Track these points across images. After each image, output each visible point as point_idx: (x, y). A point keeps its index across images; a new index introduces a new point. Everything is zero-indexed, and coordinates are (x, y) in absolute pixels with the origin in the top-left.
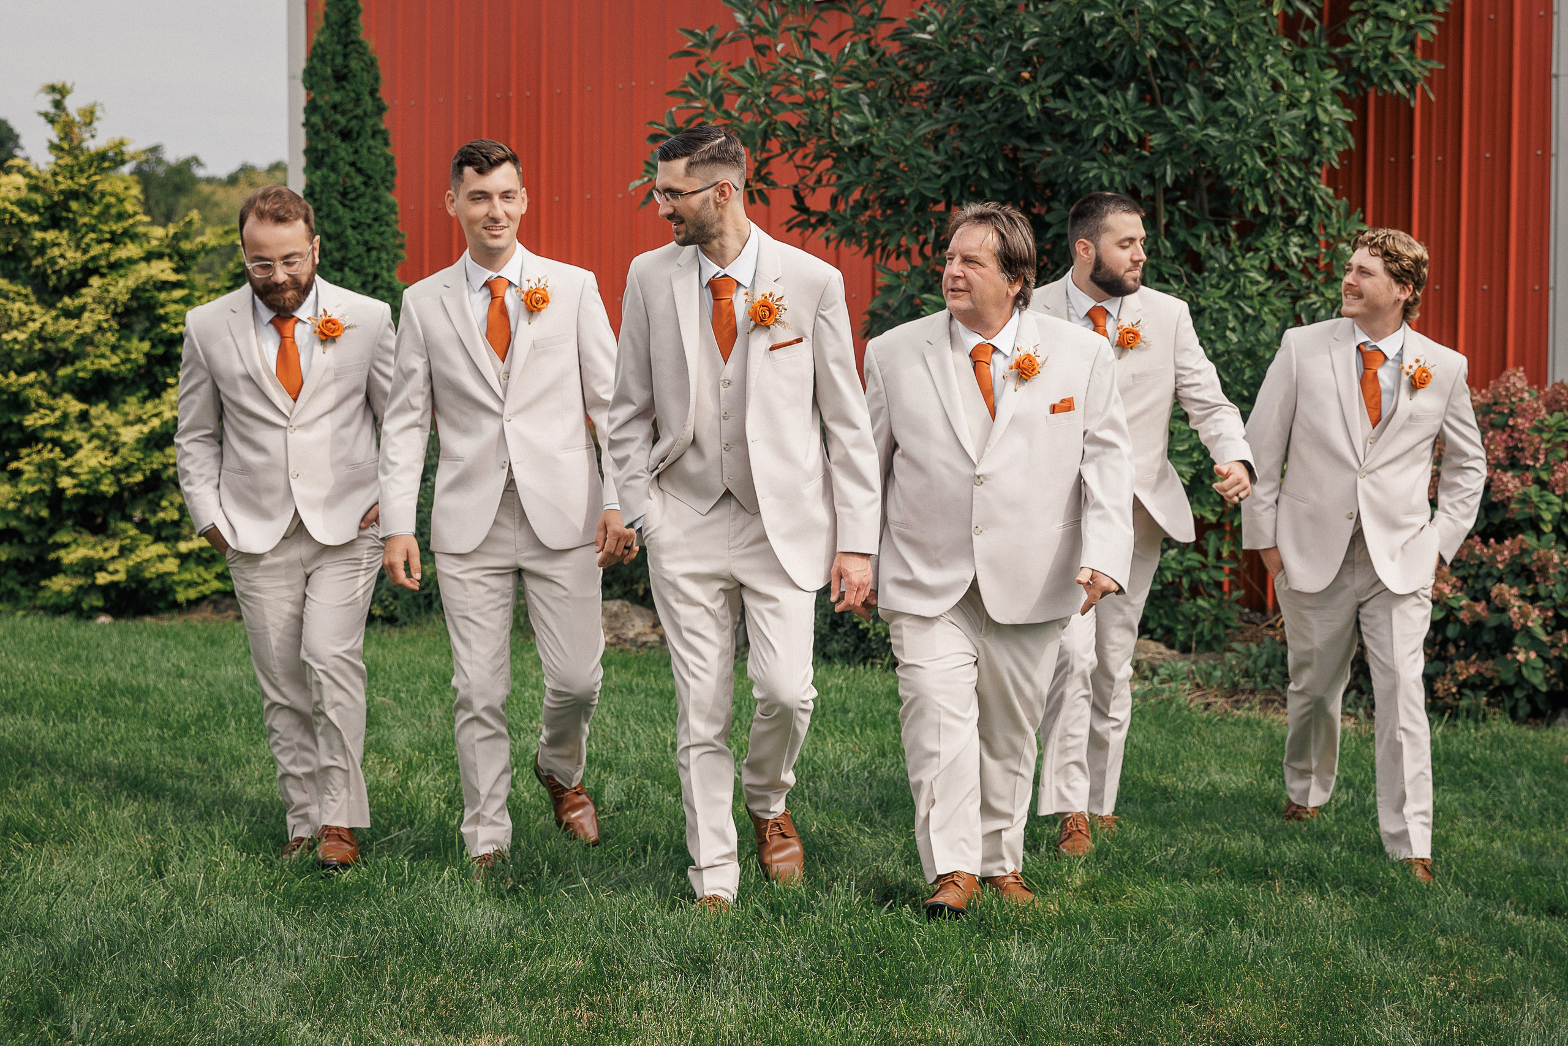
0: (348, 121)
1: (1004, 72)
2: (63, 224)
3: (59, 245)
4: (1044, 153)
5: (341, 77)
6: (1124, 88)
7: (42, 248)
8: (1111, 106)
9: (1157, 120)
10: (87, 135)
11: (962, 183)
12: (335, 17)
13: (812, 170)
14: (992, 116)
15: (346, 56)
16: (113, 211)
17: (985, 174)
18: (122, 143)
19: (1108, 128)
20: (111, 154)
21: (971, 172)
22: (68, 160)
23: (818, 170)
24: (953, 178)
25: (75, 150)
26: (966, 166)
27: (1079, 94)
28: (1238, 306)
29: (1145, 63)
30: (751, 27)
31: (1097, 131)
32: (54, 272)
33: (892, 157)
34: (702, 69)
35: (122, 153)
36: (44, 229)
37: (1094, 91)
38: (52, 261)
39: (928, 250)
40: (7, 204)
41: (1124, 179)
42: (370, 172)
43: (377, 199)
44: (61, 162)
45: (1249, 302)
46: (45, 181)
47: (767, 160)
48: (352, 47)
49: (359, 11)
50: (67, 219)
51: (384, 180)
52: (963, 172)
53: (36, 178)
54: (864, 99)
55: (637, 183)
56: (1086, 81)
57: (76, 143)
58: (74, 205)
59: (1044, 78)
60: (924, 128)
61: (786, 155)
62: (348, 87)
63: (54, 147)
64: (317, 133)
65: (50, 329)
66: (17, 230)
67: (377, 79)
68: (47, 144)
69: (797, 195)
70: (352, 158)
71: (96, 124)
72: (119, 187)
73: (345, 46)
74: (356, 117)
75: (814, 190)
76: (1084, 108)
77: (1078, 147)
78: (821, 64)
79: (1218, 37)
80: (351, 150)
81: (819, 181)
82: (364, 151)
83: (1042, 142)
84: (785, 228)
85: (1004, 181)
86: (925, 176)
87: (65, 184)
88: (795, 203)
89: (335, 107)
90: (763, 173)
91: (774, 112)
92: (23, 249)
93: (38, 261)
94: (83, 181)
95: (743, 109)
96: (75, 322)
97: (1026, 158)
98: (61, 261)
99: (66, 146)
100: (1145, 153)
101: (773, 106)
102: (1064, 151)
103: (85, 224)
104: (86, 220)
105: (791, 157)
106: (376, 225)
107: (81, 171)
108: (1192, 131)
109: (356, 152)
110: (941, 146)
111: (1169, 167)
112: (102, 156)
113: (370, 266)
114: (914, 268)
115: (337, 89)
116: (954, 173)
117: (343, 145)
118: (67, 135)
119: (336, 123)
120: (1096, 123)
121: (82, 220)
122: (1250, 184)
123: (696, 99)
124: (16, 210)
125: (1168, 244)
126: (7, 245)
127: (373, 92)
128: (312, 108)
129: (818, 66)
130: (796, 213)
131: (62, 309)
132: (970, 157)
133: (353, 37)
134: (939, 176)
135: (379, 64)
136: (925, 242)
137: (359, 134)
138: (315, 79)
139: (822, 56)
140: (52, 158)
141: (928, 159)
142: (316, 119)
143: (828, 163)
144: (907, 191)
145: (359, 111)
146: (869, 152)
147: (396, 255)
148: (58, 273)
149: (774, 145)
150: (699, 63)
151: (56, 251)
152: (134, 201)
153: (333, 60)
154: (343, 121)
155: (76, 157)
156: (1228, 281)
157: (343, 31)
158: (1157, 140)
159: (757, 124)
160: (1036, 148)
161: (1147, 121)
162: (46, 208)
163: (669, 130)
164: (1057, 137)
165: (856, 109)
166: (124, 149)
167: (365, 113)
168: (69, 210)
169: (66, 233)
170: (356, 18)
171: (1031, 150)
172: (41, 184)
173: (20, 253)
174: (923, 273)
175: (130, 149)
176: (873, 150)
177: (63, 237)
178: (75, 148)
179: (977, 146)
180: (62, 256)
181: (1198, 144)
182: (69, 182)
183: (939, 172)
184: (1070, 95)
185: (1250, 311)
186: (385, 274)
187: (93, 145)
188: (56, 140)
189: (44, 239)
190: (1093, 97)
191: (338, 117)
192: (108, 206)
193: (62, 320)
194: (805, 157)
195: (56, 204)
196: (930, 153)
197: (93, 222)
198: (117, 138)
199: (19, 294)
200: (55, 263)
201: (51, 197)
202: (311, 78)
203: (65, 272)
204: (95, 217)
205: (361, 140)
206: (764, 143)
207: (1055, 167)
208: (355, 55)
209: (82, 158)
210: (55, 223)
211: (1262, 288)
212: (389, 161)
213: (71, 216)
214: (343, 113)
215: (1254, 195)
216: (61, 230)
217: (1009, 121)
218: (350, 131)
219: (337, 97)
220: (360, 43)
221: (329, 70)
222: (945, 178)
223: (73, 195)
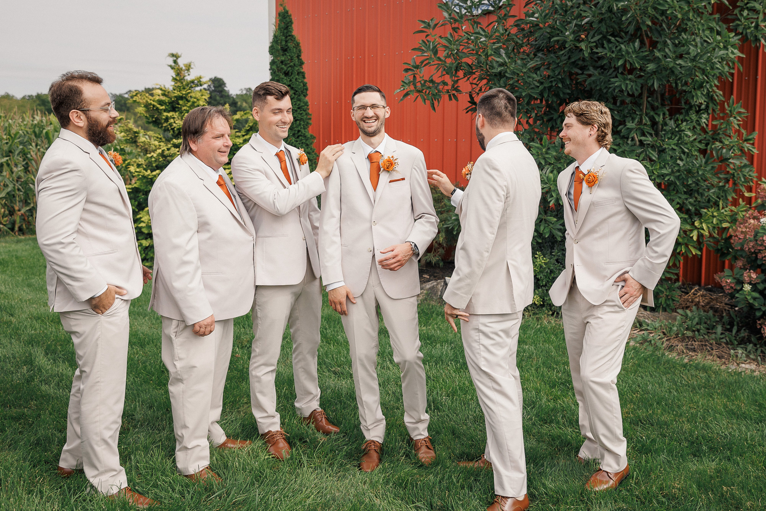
0: (287, 68)
1: (572, 35)
2: (177, 109)
3: (174, 118)
4: (590, 76)
5: (285, 50)
6: (634, 42)
7: (167, 119)
8: (627, 50)
9: (648, 58)
10: (187, 74)
11: (549, 90)
12: (283, 25)
13: (477, 85)
14: (563, 58)
15: (286, 42)
16: (196, 104)
17: (560, 85)
18: (200, 78)
19: (625, 61)
20: (196, 82)
21: (554, 85)
22: (179, 84)
23: (480, 85)
24: (545, 87)
25: (181, 80)
26: (551, 82)
27: (610, 45)
28: (681, 148)
29: (644, 28)
30: (451, 18)
31: (620, 63)
32: (172, 129)
33: (515, 77)
34: (428, 38)
35: (200, 81)
36: (169, 112)
37: (617, 44)
38: (171, 125)
39: (531, 121)
40: (152, 101)
41: (632, 86)
42: (297, 89)
43: (300, 100)
44: (176, 85)
45: (686, 146)
46: (168, 92)
47: (458, 80)
48: (289, 37)
49: (292, 23)
50: (178, 108)
51: (302, 92)
52: (550, 85)
53: (165, 91)
54: (502, 51)
55: (398, 91)
56: (613, 39)
57: (182, 77)
58: (181, 102)
59: (592, 38)
60: (531, 64)
61: (466, 78)
62: (288, 54)
63: (174, 79)
64: (275, 73)
65: (167, 152)
66: (156, 112)
67: (300, 51)
68: (172, 78)
69: (471, 96)
70: (289, 83)
71: (191, 70)
72: (198, 95)
73: (286, 37)
74: (291, 66)
75: (478, 94)
76: (613, 52)
77: (606, 72)
78: (483, 34)
79: (683, 15)
80: (289, 80)
81: (481, 90)
82: (294, 80)
83: (589, 69)
84: (465, 111)
85: (569, 89)
86: (533, 86)
87: (177, 93)
88: (469, 100)
89: (282, 62)
90: (455, 87)
91: (462, 57)
92: (159, 120)
93: (165, 125)
94: (184, 93)
95: (448, 56)
96: (178, 149)
97: (581, 78)
98: (174, 125)
99: (178, 78)
100: (642, 74)
101: (460, 54)
102: (599, 74)
103: (185, 110)
104: (185, 108)
105: (468, 79)
106: (299, 110)
107: (184, 88)
108: (668, 62)
109: (291, 81)
110: (538, 72)
111: (655, 81)
112: (193, 82)
113: (296, 127)
114: (525, 130)
115: (283, 55)
116: (546, 85)
117: (285, 78)
118: (178, 74)
119: (282, 68)
120: (619, 59)
121: (183, 108)
122: (694, 89)
123: (425, 52)
124: (155, 104)
125: (647, 119)
126: (153, 118)
127: (298, 56)
128: (272, 63)
129: (482, 35)
130: (470, 105)
131: (173, 144)
132: (553, 77)
133: (289, 34)
134: (538, 87)
135: (301, 45)
136: (530, 117)
137: (292, 74)
138: (273, 51)
139: (484, 31)
140: (173, 83)
141: (533, 78)
142: (274, 67)
143: (484, 81)
144: (524, 94)
145: (292, 64)
146: (505, 76)
147: (308, 123)
148: (173, 129)
149: (461, 74)
150: (427, 36)
151: (172, 121)
152: (204, 100)
153: (281, 43)
154: (285, 68)
155: (182, 83)
156: (676, 136)
157: (285, 31)
158: (651, 67)
159: (453, 64)
160: (585, 72)
161: (644, 58)
162: (169, 103)
163: (413, 66)
164: (596, 68)
165: (500, 55)
166: (201, 80)
167: (295, 65)
168: (178, 104)
169: (177, 113)
170: (291, 26)
171: (582, 74)
172: (166, 93)
173: (158, 121)
174: (529, 133)
175: (203, 80)
176: (506, 75)
177: (176, 115)
178: (182, 79)
179: (557, 72)
180: (175, 122)
181: (671, 69)
182: (179, 93)
183: (538, 85)
184: (606, 46)
185: (686, 150)
186: (303, 131)
187: (189, 78)
188: (174, 76)
189: (167, 116)
190: (617, 47)
191: (283, 66)
192: (194, 102)
193: (173, 148)
194: (475, 79)
195: (173, 101)
196: (535, 75)
197: (188, 109)
198: (199, 76)
199: (158, 138)
200: (172, 125)
201: (171, 99)
202: (272, 50)
203: (175, 129)
204: (189, 107)
205: (293, 76)
206: (456, 73)
207: (594, 82)
208: (290, 41)
209: (184, 83)
210: (174, 109)
211: (692, 139)
212: (305, 85)
213: (179, 106)
214: (286, 65)
215: (696, 94)
216: (175, 111)
217: (573, 60)
218: (288, 72)
219: (283, 58)
220: (292, 36)
221: (279, 47)
222: (541, 87)
223: (181, 98)
